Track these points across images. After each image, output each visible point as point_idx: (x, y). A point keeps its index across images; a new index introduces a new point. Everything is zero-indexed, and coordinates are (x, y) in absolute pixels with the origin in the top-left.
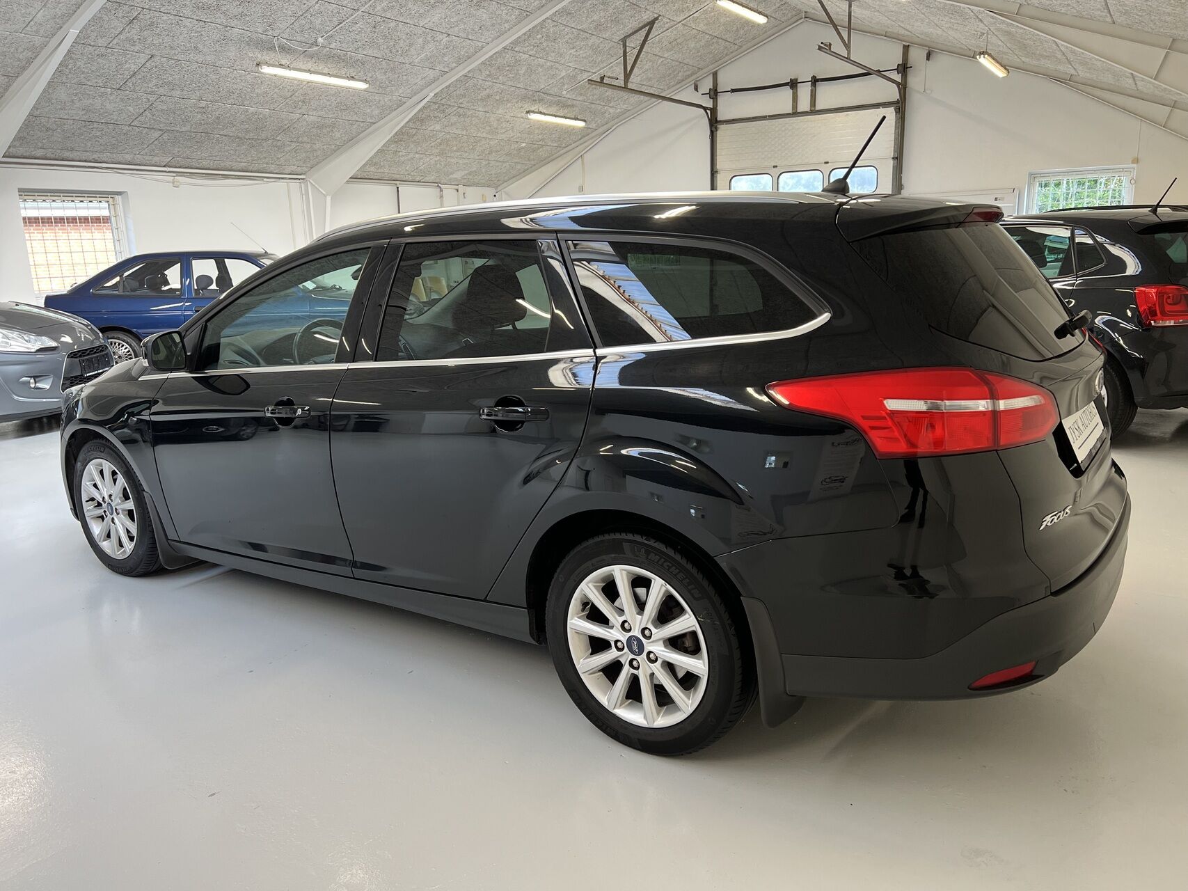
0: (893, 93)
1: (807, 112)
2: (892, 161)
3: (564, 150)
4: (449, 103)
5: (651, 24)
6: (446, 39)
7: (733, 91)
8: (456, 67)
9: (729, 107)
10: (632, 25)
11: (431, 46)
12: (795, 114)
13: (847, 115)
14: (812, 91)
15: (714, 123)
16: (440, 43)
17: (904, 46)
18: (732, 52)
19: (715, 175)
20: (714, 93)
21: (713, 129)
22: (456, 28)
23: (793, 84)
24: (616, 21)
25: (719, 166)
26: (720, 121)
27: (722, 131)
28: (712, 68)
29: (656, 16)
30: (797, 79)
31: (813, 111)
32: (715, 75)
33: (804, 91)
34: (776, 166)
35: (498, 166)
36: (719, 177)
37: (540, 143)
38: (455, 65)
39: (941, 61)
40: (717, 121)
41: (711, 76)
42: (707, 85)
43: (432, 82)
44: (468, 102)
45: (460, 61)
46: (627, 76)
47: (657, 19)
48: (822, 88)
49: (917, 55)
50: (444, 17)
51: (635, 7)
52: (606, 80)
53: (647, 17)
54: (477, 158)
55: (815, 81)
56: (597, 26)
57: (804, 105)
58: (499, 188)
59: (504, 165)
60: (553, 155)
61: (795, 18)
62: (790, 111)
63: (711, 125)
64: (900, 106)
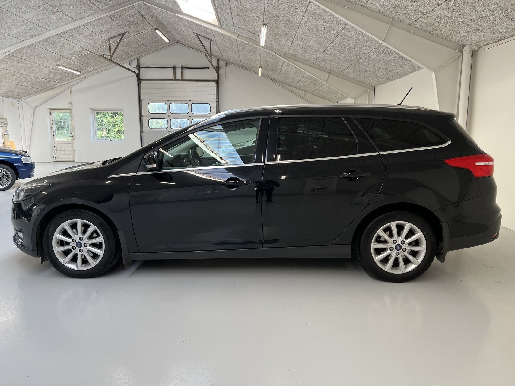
0: (215, 77)
1: (180, 80)
2: (216, 103)
3: (60, 84)
4: (17, 56)
5: (123, 35)
6: (32, 25)
7: (148, 67)
8: (29, 39)
9: (145, 74)
10: (115, 33)
11: (22, 28)
12: (175, 80)
13: (197, 83)
14: (182, 72)
15: (139, 80)
16: (28, 27)
17: (217, 59)
18: (146, 51)
19: (141, 102)
20: (139, 67)
21: (139, 82)
22: (39, 21)
23: (174, 68)
24: (109, 31)
25: (142, 98)
26: (142, 79)
27: (143, 83)
28: (137, 56)
29: (126, 31)
30: (175, 66)
31: (183, 80)
32: (138, 60)
33: (179, 71)
34: (168, 100)
35: (24, 89)
36: (143, 103)
37: (50, 80)
38: (29, 38)
39: (230, 67)
40: (140, 79)
41: (136, 60)
42: (135, 63)
43: (14, 45)
44: (26, 56)
45: (32, 36)
46: (111, 56)
47: (126, 33)
48: (186, 71)
49: (222, 63)
50: (36, 15)
51: (119, 26)
52: (105, 56)
53: (122, 31)
54: (16, 84)
55: (183, 68)
56: (101, 31)
57: (179, 77)
58: (20, 100)
59: (28, 89)
60: (54, 86)
61: (173, 42)
62: (173, 78)
63: (138, 81)
64: (217, 81)
